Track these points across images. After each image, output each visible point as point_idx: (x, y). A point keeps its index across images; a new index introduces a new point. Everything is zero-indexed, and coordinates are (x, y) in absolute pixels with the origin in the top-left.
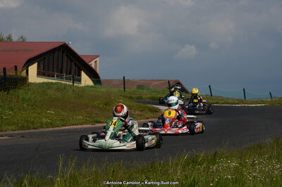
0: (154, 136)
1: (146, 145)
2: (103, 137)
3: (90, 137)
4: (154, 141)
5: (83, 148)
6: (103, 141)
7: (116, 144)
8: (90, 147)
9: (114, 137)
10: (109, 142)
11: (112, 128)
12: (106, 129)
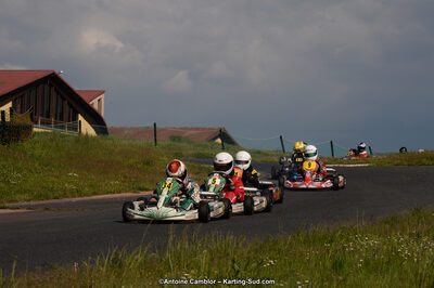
0: (221, 203)
1: (212, 215)
2: (155, 204)
3: (136, 204)
4: (221, 210)
5: (127, 219)
6: (154, 208)
7: (172, 213)
8: (137, 217)
9: (169, 203)
10: (162, 210)
11: (165, 191)
12: (157, 193)
